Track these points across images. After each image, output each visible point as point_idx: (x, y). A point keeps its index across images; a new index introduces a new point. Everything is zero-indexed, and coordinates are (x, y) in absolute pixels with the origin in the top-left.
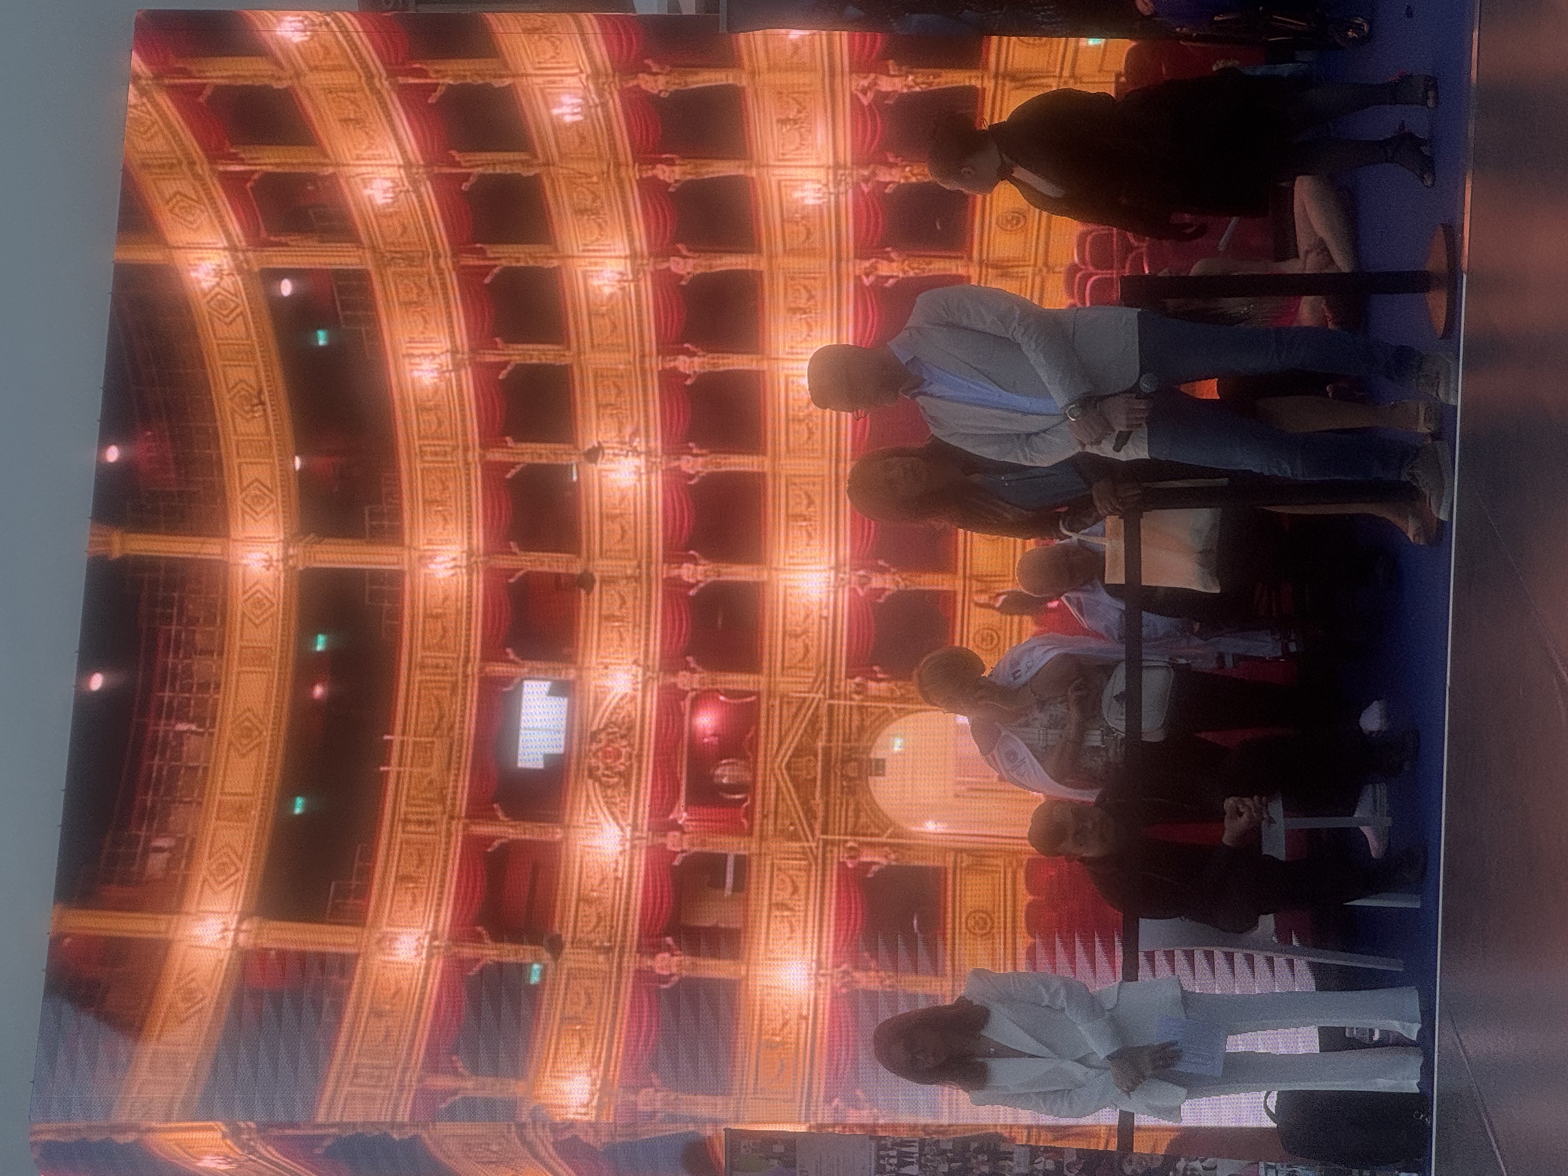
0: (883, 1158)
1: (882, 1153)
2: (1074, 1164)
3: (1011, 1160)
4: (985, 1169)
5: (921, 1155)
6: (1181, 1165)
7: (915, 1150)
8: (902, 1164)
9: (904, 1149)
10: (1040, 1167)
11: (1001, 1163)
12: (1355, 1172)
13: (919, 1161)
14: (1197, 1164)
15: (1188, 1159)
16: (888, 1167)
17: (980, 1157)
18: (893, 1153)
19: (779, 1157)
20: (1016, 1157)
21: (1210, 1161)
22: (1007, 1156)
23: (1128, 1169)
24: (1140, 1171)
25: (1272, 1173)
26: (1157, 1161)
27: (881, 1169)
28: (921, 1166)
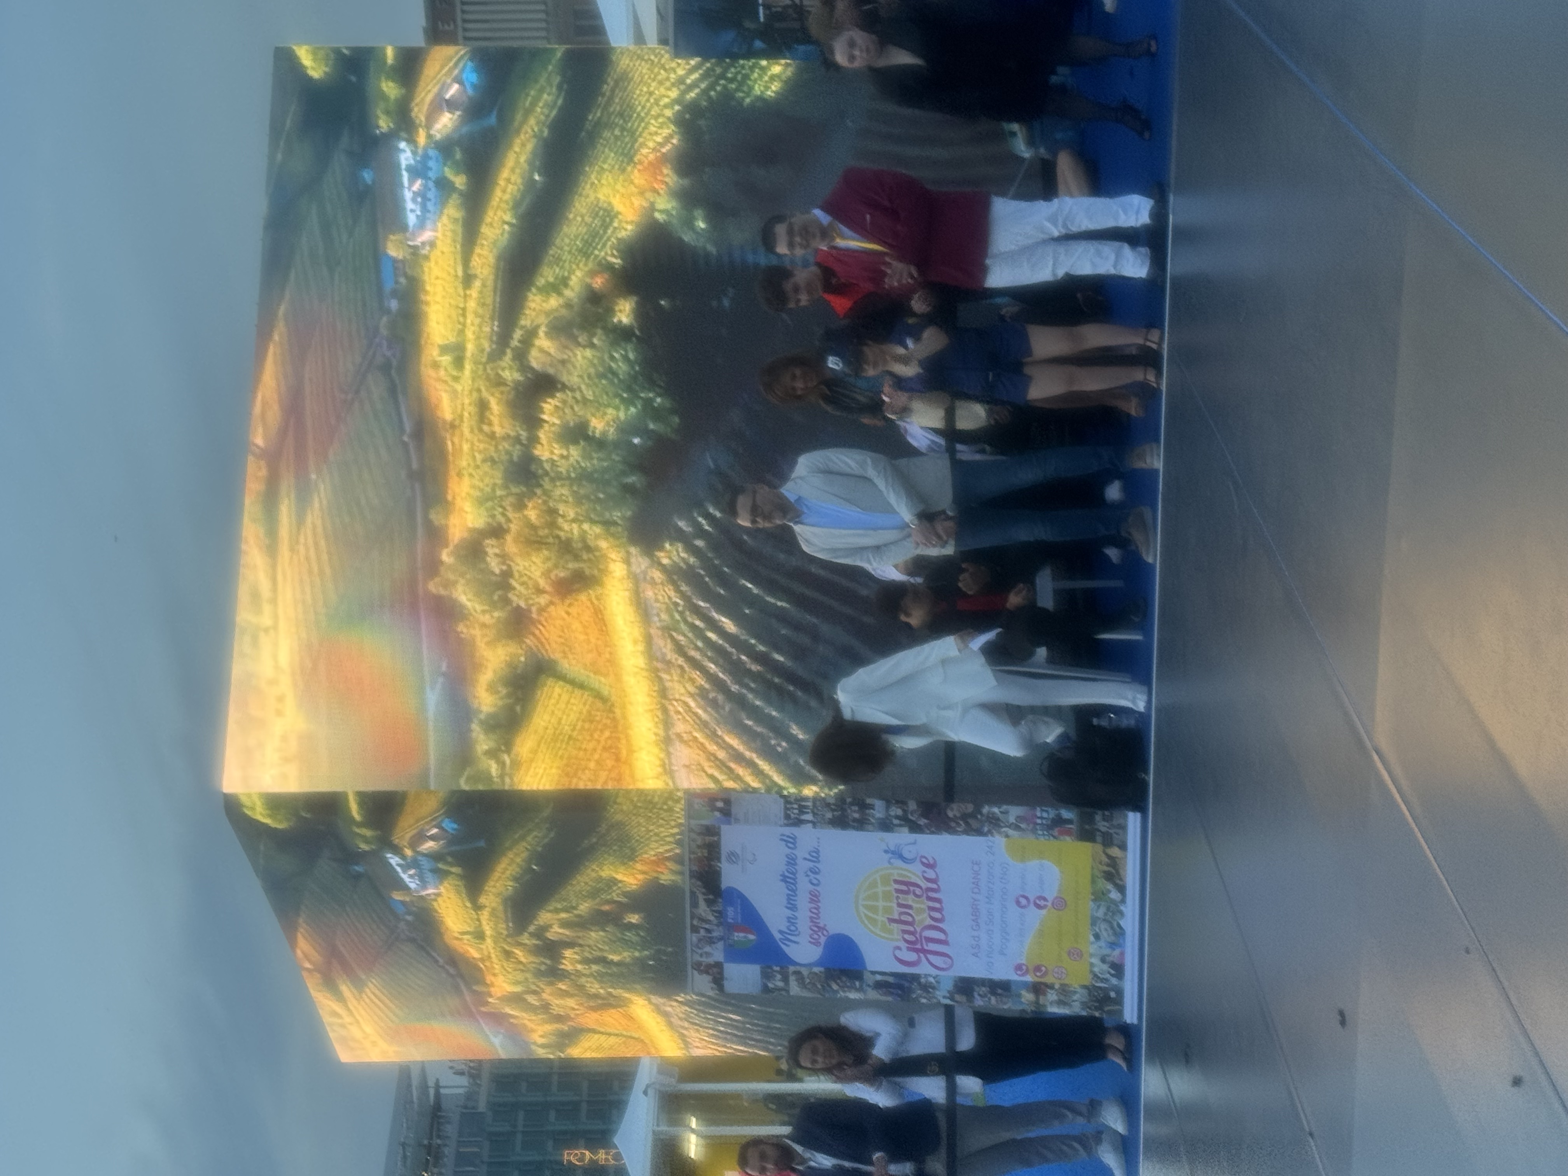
0: (788, 809)
1: (788, 806)
2: (915, 811)
3: (874, 810)
4: (856, 816)
5: (814, 805)
6: (986, 810)
7: (810, 804)
8: (801, 813)
10: (892, 813)
11: (867, 811)
12: (1100, 812)
15: (990, 807)
16: (792, 815)
17: (854, 808)
18: (796, 806)
19: (720, 810)
20: (876, 807)
21: (1004, 807)
22: (871, 806)
23: (950, 814)
24: (958, 815)
25: (1045, 815)
26: (970, 808)
27: (787, 817)
28: (814, 814)
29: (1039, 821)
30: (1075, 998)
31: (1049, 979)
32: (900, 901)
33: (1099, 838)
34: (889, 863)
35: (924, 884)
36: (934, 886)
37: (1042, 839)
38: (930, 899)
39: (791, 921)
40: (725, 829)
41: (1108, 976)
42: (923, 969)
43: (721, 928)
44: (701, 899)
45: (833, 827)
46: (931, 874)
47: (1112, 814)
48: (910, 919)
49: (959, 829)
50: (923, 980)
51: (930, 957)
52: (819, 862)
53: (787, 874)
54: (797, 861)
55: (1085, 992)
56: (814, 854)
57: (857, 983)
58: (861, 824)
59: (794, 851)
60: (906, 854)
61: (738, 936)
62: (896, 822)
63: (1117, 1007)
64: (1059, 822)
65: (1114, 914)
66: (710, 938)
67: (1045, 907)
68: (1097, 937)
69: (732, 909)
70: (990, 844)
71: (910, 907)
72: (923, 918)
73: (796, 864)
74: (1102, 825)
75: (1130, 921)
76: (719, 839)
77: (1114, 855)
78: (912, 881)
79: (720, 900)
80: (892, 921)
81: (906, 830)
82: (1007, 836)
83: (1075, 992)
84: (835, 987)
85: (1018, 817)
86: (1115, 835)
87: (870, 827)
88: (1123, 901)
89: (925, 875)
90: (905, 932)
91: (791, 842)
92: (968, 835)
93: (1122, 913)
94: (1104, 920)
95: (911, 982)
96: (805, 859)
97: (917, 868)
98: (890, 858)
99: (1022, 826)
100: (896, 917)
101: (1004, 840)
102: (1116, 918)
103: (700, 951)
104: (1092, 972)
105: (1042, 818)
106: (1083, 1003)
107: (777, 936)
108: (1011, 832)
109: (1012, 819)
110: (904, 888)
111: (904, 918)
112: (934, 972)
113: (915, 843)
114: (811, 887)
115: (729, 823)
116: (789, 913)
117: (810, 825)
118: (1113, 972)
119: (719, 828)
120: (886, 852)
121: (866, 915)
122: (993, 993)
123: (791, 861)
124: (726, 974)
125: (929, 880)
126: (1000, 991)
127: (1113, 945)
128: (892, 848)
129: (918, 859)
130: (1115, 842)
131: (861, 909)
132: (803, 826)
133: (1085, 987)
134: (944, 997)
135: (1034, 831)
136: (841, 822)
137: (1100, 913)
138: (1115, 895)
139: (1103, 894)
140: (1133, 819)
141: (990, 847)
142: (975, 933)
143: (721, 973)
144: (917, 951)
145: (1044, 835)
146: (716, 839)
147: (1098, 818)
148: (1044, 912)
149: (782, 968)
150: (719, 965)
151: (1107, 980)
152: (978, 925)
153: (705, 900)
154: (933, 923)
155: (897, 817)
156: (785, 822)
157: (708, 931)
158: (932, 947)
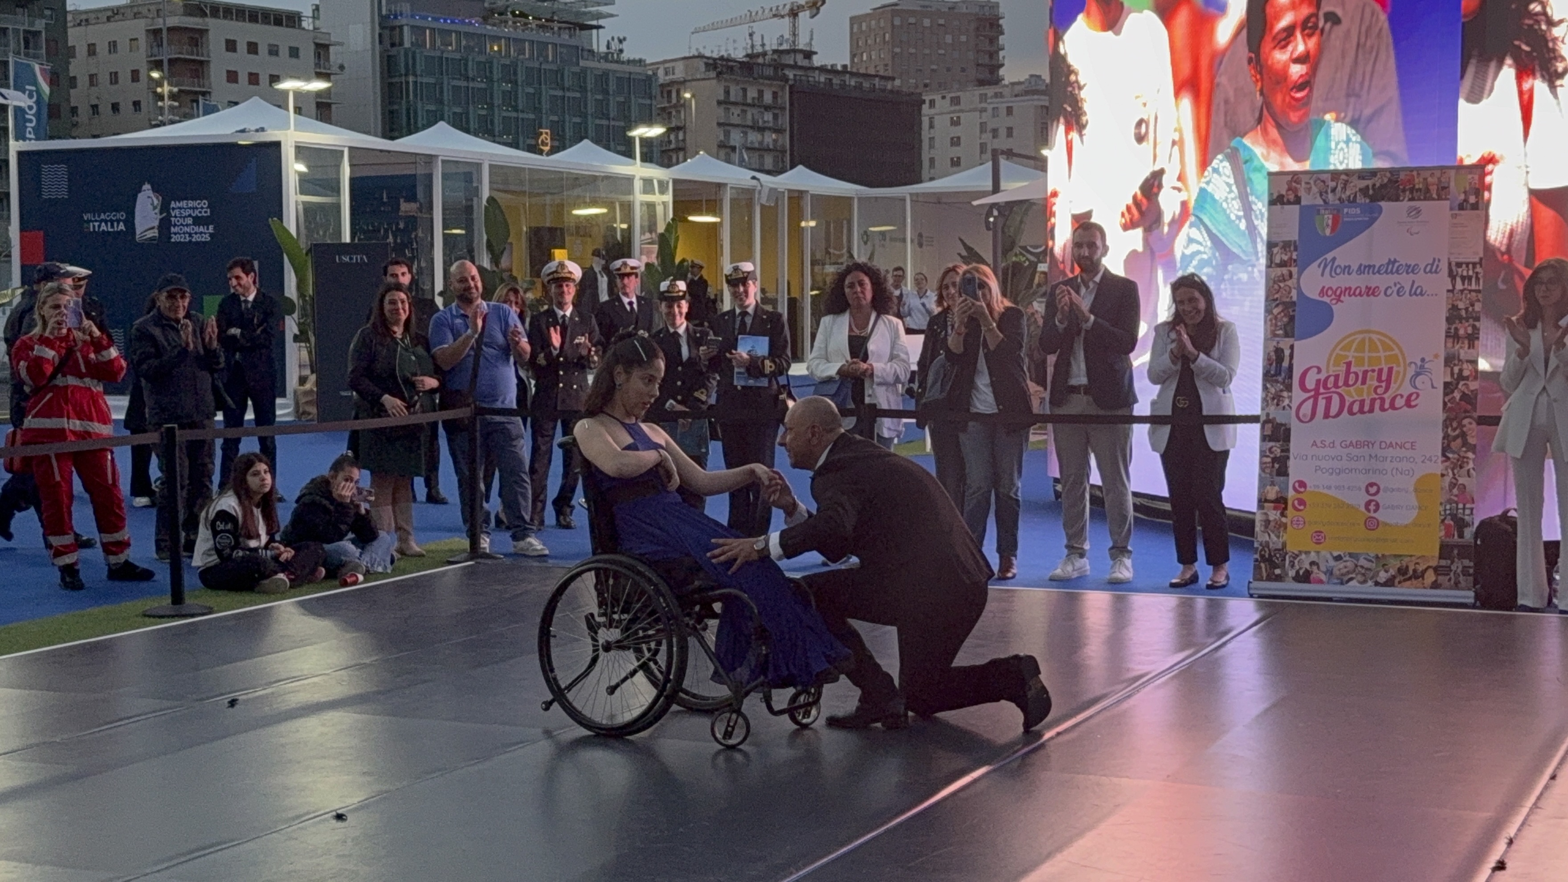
0: (1467, 266)
1: (1471, 266)
4: (1462, 332)
6: (1470, 455)
10: (1465, 366)
11: (1466, 342)
12: (1472, 564)
14: (1471, 465)
15: (1474, 460)
16: (1460, 270)
17: (1470, 328)
20: (1471, 350)
21: (1473, 473)
22: (1471, 346)
23: (1466, 422)
24: (1465, 429)
26: (1472, 441)
27: (1459, 265)
30: (1272, 536)
31: (1290, 511)
32: (1369, 374)
34: (1411, 363)
35: (1388, 397)
36: (1387, 406)
37: (1441, 509)
38: (1373, 401)
39: (1347, 269)
40: (1445, 205)
41: (1297, 567)
42: (1298, 395)
43: (1337, 202)
44: (1369, 183)
45: (1449, 310)
46: (1399, 402)
47: (1470, 575)
48: (1351, 382)
49: (1449, 430)
50: (1285, 394)
51: (1311, 401)
52: (1411, 295)
53: (1397, 265)
54: (1411, 274)
55: (1280, 546)
56: (1418, 291)
57: (1281, 332)
58: (1452, 336)
59: (1422, 271)
60: (1420, 379)
61: (1328, 218)
62: (1456, 370)
63: (1265, 574)
64: (1460, 524)
65: (1364, 575)
66: (1326, 192)
67: (1369, 511)
68: (1338, 558)
69: (1359, 212)
70: (1434, 459)
71: (1364, 382)
72: (1352, 394)
73: (1408, 273)
74: (1457, 566)
75: (1354, 588)
76: (1433, 199)
78: (1392, 385)
79: (1368, 201)
80: (1349, 364)
81: (1448, 379)
82: (1443, 475)
83: (1278, 537)
84: (1275, 311)
87: (1450, 345)
88: (1377, 584)
89: (1398, 397)
90: (1337, 377)
92: (1444, 438)
93: (1365, 582)
94: (1356, 566)
95: (1283, 383)
96: (1413, 282)
97: (1407, 390)
98: (1416, 364)
100: (1353, 369)
101: (1439, 473)
102: (1360, 578)
103: (1312, 182)
104: (1300, 552)
106: (1267, 543)
107: (1329, 256)
110: (1384, 377)
111: (1352, 376)
112: (1294, 406)
113: (1433, 387)
114: (1382, 289)
115: (1451, 209)
116: (1355, 267)
117: (1450, 288)
118: (1301, 572)
119: (1446, 199)
120: (1423, 360)
121: (1353, 341)
122: (1274, 460)
123: (1411, 269)
124: (1286, 207)
125: (1393, 400)
126: (1277, 466)
127: (1330, 572)
128: (1426, 366)
129: (1415, 390)
130: (1441, 578)
131: (1360, 337)
132: (1449, 280)
133: (1284, 545)
134: (1268, 415)
136: (1454, 315)
137: (1362, 562)
138: (1383, 576)
139: (1384, 565)
140: (1468, 596)
141: (1430, 459)
142: (1337, 444)
143: (1289, 203)
144: (1317, 389)
145: (1445, 510)
146: (1435, 196)
147: (1466, 562)
148: (1363, 509)
149: (1295, 261)
150: (1298, 200)
151: (1293, 566)
152: (1347, 447)
153: (1367, 187)
154: (1347, 404)
155: (1461, 370)
156: (1453, 263)
157: (1334, 190)
158: (1322, 403)
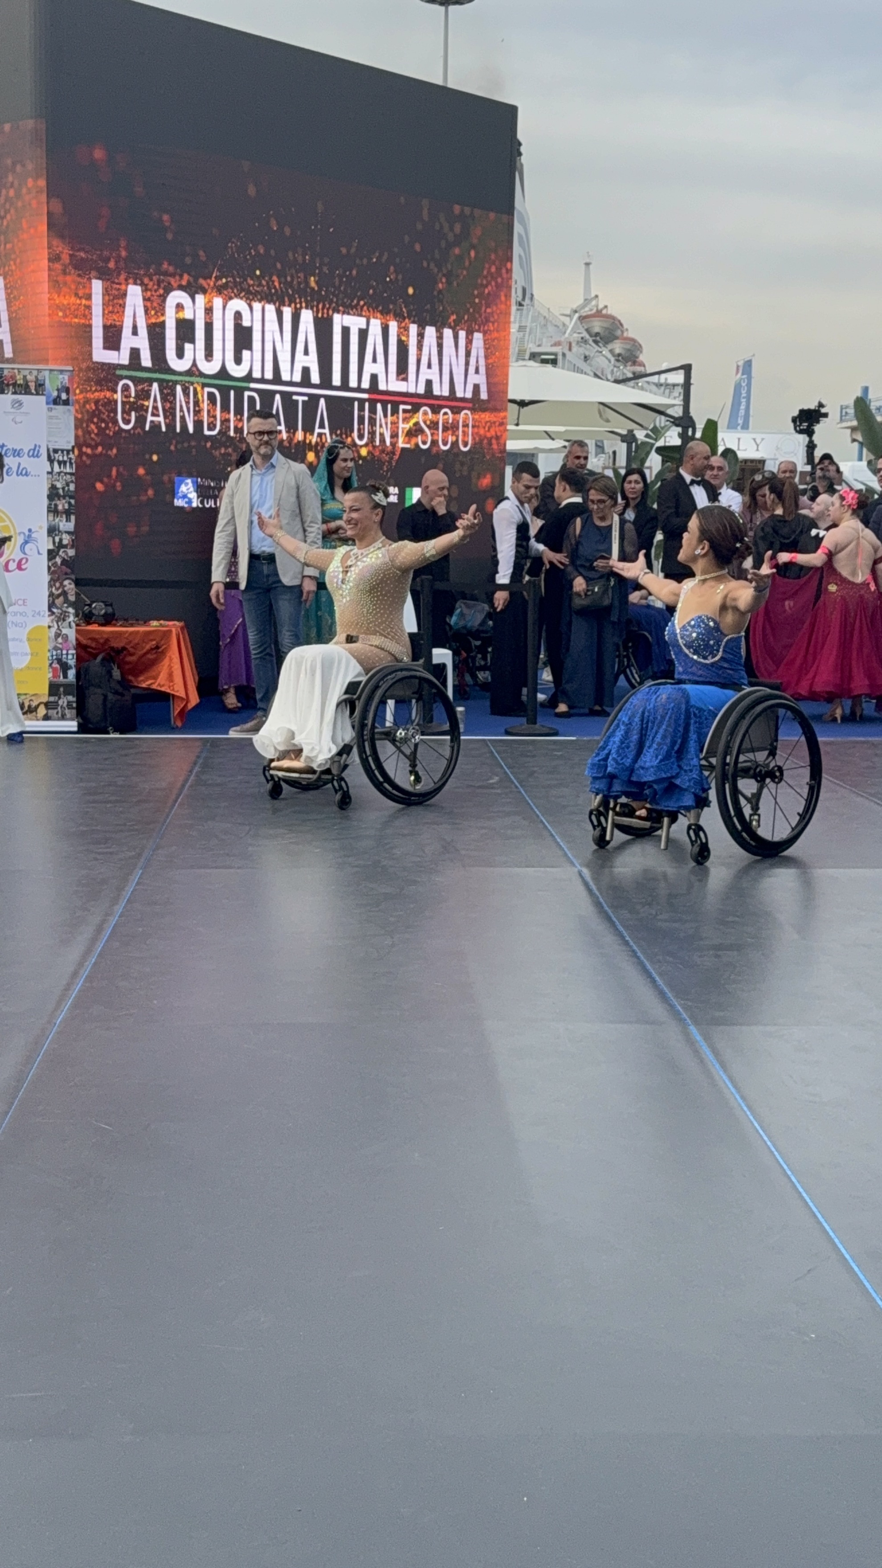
0: (63, 453)
1: (65, 452)
2: (67, 554)
3: (66, 522)
4: (60, 507)
5: (66, 474)
6: (71, 610)
7: (68, 470)
8: (60, 463)
9: (68, 464)
10: (63, 536)
11: (64, 516)
12: (75, 699)
13: (61, 472)
14: (71, 618)
16: (56, 455)
18: (65, 458)
19: (59, 397)
20: (68, 524)
21: (73, 625)
22: (68, 520)
23: (66, 582)
24: (66, 589)
25: (70, 657)
26: (72, 598)
27: (56, 451)
28: (59, 473)
29: (64, 652)
33: (52, 699)
34: (20, 533)
37: (49, 654)
40: (42, 399)
45: (49, 489)
46: (12, 566)
47: (73, 708)
49: (54, 589)
52: (18, 475)
54: (17, 458)
56: (24, 472)
58: (53, 511)
59: (26, 455)
60: (28, 547)
62: (57, 539)
64: (65, 667)
70: (42, 614)
74: (63, 701)
76: (32, 394)
77: (39, 710)
81: (51, 547)
82: (49, 627)
85: (67, 636)
86: (55, 711)
87: (51, 518)
89: (11, 563)
91: (34, 453)
92: (49, 596)
96: (19, 464)
97: (17, 555)
98: (24, 534)
99: (60, 640)
101: (47, 625)
105: (67, 654)
108: (54, 630)
109: (64, 631)
113: (39, 553)
115: (47, 403)
117: (50, 470)
119: (43, 394)
120: (30, 530)
123: (17, 453)
125: (6, 564)
129: (23, 556)
130: (50, 711)
132: (48, 463)
135: (56, 648)
136: (53, 494)
140: (73, 725)
141: (39, 614)
145: (52, 656)
146: (33, 391)
147: (71, 698)
155: (61, 540)
156: (51, 450)
